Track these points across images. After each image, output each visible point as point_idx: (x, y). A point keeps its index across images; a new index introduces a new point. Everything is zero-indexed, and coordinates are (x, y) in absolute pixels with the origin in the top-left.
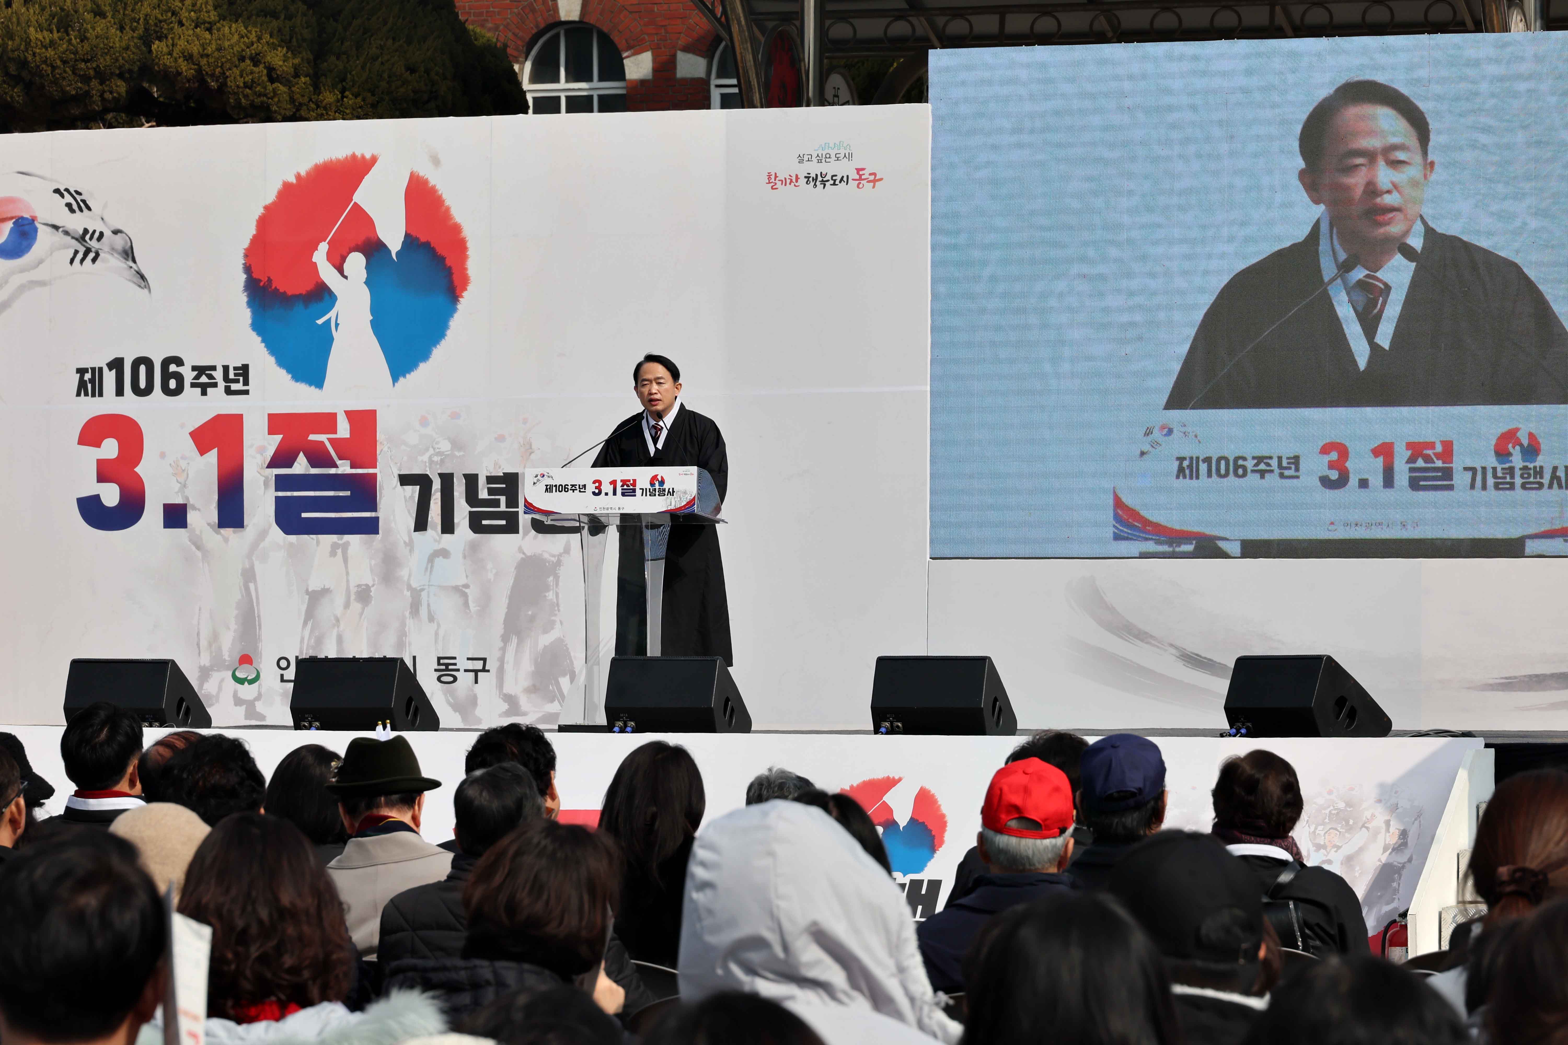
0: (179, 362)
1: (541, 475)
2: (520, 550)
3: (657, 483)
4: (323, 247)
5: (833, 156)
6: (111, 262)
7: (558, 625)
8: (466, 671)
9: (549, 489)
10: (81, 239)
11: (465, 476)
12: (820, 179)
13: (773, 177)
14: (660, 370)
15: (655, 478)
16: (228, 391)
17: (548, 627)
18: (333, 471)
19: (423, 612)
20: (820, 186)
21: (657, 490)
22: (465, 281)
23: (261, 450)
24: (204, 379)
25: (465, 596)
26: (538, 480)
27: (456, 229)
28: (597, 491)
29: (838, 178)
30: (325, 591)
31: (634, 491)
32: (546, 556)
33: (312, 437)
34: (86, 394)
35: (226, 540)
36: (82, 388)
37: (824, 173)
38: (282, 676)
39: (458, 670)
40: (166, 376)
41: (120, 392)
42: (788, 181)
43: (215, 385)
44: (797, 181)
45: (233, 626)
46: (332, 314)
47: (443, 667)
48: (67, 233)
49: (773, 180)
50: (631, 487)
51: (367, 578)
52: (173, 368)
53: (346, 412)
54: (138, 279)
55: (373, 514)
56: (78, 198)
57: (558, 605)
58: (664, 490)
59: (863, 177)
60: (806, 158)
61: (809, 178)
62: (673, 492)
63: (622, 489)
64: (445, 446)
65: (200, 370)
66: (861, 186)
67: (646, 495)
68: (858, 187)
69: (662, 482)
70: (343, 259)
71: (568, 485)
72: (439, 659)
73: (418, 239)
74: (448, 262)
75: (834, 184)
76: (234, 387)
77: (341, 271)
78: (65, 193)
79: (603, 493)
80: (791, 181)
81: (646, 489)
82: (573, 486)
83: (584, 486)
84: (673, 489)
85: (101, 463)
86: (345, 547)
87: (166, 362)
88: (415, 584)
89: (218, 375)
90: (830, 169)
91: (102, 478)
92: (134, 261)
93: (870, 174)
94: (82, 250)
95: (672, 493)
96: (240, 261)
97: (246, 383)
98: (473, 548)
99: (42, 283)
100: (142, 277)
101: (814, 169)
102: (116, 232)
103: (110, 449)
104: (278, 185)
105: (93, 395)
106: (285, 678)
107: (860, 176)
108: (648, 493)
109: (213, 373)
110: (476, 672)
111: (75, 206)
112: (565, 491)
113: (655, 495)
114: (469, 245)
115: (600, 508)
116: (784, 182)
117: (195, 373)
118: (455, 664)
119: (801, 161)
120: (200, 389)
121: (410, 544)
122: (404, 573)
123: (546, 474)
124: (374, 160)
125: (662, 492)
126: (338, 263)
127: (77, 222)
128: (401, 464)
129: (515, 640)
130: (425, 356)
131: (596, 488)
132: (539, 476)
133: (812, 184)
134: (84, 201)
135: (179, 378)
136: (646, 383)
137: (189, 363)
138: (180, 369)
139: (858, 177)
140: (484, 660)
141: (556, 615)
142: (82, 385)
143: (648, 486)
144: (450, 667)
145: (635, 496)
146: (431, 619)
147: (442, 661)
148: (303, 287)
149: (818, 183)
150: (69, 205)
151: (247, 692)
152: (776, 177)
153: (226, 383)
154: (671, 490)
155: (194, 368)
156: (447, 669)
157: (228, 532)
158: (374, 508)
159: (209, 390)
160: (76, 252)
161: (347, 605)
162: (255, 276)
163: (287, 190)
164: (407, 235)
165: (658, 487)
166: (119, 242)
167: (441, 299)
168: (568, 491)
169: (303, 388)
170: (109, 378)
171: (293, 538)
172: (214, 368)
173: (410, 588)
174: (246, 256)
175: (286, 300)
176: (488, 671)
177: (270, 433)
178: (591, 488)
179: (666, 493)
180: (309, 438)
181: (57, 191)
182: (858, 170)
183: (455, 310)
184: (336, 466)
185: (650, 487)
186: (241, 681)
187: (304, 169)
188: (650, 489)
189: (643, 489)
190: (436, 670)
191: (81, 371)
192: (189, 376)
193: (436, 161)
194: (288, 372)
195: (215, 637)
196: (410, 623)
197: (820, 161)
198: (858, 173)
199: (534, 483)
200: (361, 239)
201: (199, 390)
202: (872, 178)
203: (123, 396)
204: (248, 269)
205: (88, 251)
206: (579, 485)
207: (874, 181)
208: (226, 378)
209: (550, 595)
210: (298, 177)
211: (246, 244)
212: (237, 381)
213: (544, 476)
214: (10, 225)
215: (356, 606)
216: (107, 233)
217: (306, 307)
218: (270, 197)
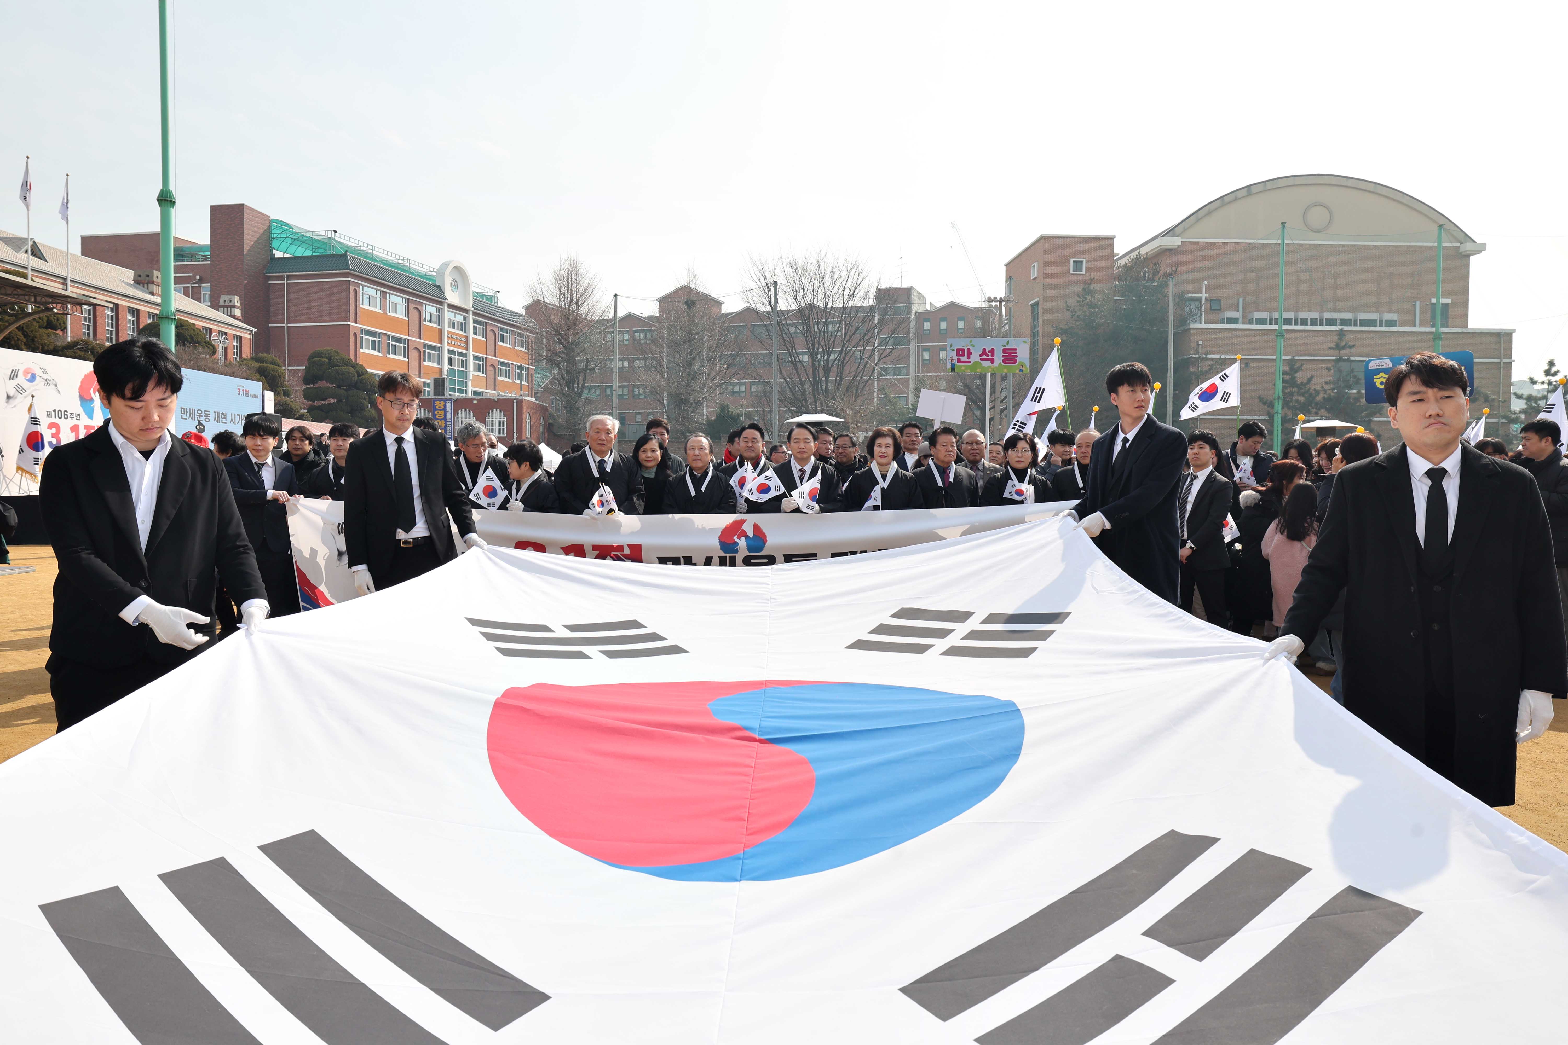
0: (67, 412)
6: (52, 386)
10: (46, 380)
40: (65, 415)
41: (55, 417)
54: (58, 391)
65: (71, 414)
85: (52, 434)
87: (65, 411)
89: (74, 415)
92: (57, 387)
99: (38, 390)
103: (54, 430)
127: (45, 376)
135: (67, 415)
142: (48, 415)
163: (86, 376)
174: (79, 389)
175: (86, 400)
192: (69, 415)
211: (79, 386)
214: (30, 374)
218: (83, 377)
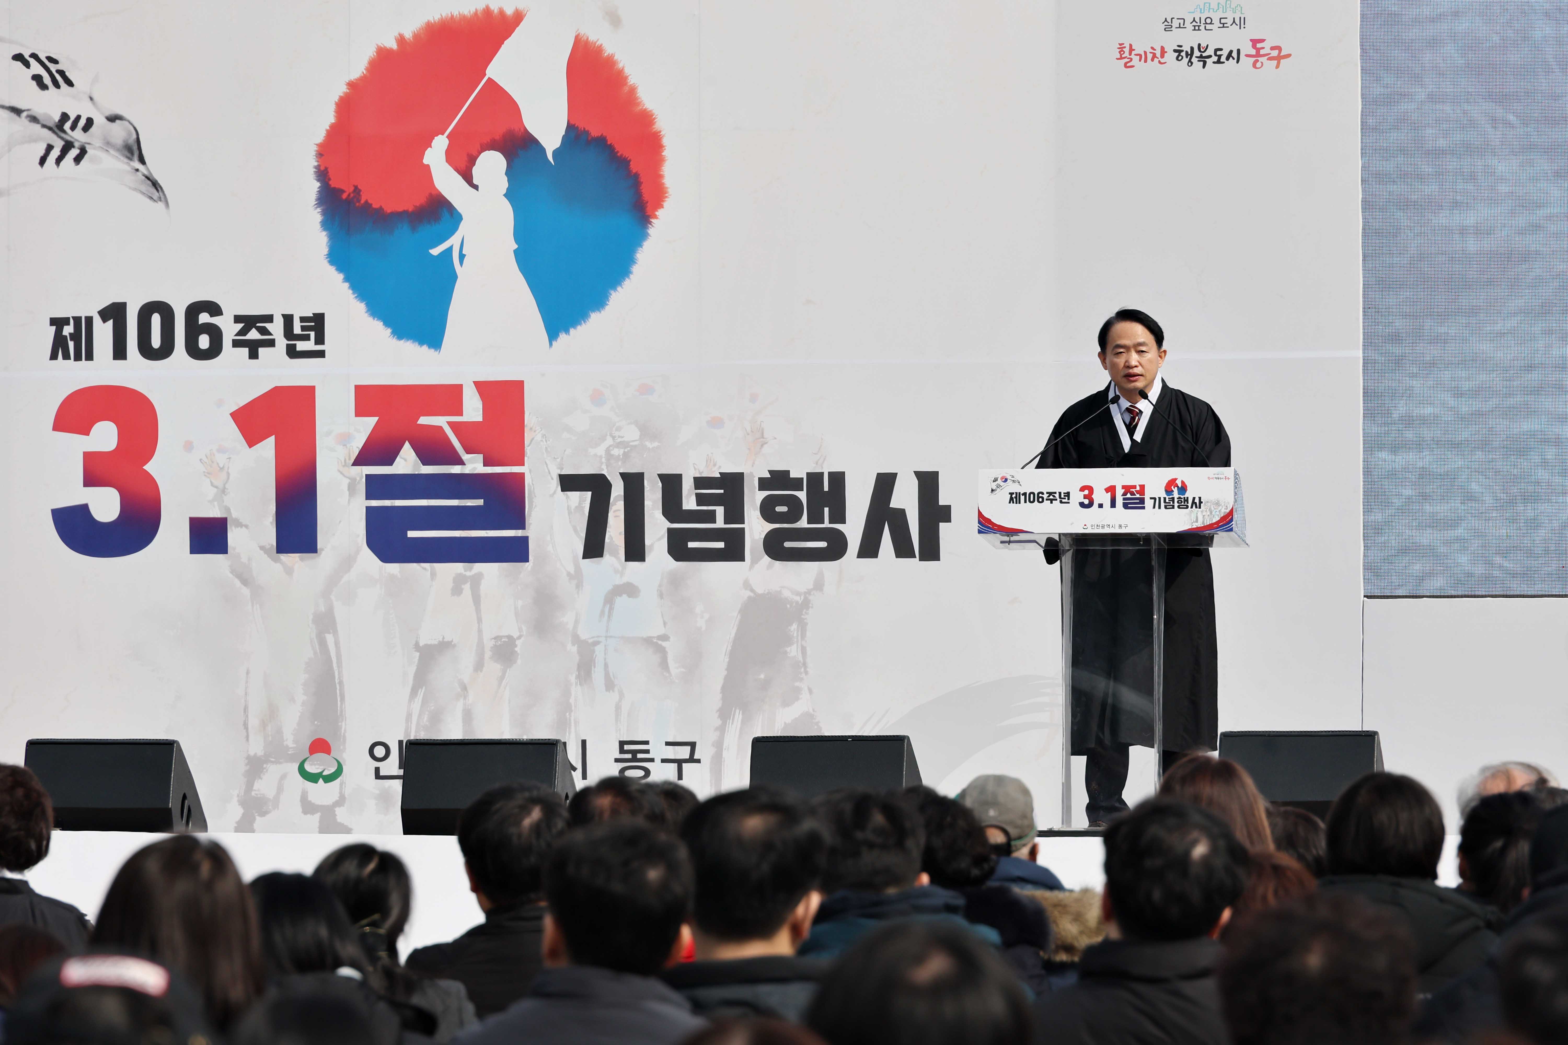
0: (214, 309)
1: (1002, 478)
2: (747, 585)
3: (1175, 490)
4: (440, 143)
5: (1216, 21)
6: (105, 162)
7: (805, 695)
8: (664, 761)
9: (1014, 498)
10: (58, 128)
11: (662, 477)
12: (1197, 53)
13: (1127, 50)
14: (1139, 333)
15: (1172, 482)
16: (292, 352)
17: (790, 698)
18: (456, 469)
19: (598, 675)
20: (1197, 65)
21: (1176, 500)
22: (659, 195)
23: (344, 439)
24: (254, 335)
25: (662, 651)
26: (999, 486)
27: (647, 119)
28: (1086, 502)
29: (1225, 53)
30: (445, 646)
31: (1142, 501)
32: (786, 594)
33: (424, 420)
34: (66, 357)
35: (289, 571)
36: (59, 348)
37: (1203, 45)
38: (377, 770)
39: (652, 760)
40: (193, 330)
42: (1150, 56)
43: (271, 343)
44: (1162, 56)
45: (301, 697)
46: (454, 241)
47: (629, 756)
48: (34, 119)
49: (1127, 54)
50: (1138, 496)
51: (511, 628)
52: (204, 318)
53: (477, 384)
54: (148, 188)
55: (519, 533)
56: (53, 68)
57: (805, 664)
58: (1186, 500)
59: (1262, 52)
60: (1176, 23)
61: (1180, 52)
62: (1200, 502)
63: (1124, 499)
64: (631, 434)
65: (248, 322)
66: (1259, 65)
67: (1160, 508)
68: (1254, 65)
69: (1183, 489)
70: (472, 161)
71: (1043, 493)
72: (622, 744)
73: (587, 133)
74: (634, 167)
75: (1219, 62)
76: (301, 346)
77: (468, 178)
78: (32, 61)
79: (1096, 505)
80: (1154, 56)
81: (1160, 498)
82: (1050, 494)
83: (1068, 494)
84: (1200, 498)
85: (90, 458)
86: (476, 581)
87: (193, 310)
88: (584, 635)
89: (276, 329)
90: (1212, 39)
91: (91, 480)
92: (142, 161)
93: (1272, 48)
94: (59, 145)
95: (1197, 504)
96: (310, 163)
97: (320, 340)
98: (675, 582)
100: (155, 185)
101: (1189, 39)
102: (113, 119)
103: (105, 436)
104: (370, 52)
105: (78, 358)
106: (382, 774)
107: (1258, 50)
108: (1163, 504)
109: (268, 326)
110: (680, 762)
111: (47, 80)
112: (1039, 501)
113: (1173, 508)
114: (665, 141)
115: (1092, 526)
116: (1143, 57)
117: (240, 326)
118: (647, 752)
119: (1168, 28)
120: (247, 349)
121: (577, 577)
122: (567, 619)
123: (1009, 477)
124: (519, 17)
125: (1183, 504)
126: (463, 165)
127: (51, 103)
128: (562, 458)
129: (738, 716)
130: (599, 302)
131: (1085, 497)
132: (999, 479)
133: (1186, 60)
134: (62, 73)
135: (215, 334)
136: (1122, 350)
137: (230, 310)
138: (215, 320)
139: (1253, 52)
140: (693, 745)
141: (801, 680)
142: (59, 343)
143: (1163, 494)
144: (640, 756)
145: (1144, 508)
146: (610, 685)
147: (626, 747)
148: (410, 202)
149: (1194, 60)
150: (37, 78)
151: (322, 793)
152: (1131, 50)
153: (288, 340)
154: (1197, 501)
155: (238, 319)
156: (635, 759)
157: (292, 559)
158: (521, 525)
159: (261, 350)
160: (50, 148)
161: (479, 666)
162: (333, 184)
163: (383, 59)
164: (570, 127)
165: (1178, 496)
166: (118, 133)
167: (624, 221)
168: (1043, 501)
169: (409, 348)
170: (103, 332)
171: (394, 568)
172: (269, 319)
173: (576, 640)
174: (320, 155)
175: (383, 219)
176: (698, 761)
177: (358, 413)
178: (1078, 497)
179: (1190, 505)
180: (419, 422)
181: (18, 57)
182: (1255, 42)
183: (644, 236)
184: (461, 462)
185: (1166, 496)
186: (312, 778)
187: (410, 28)
188: (1165, 499)
189: (1155, 499)
190: (617, 760)
191: (58, 323)
192: (229, 329)
193: (615, 20)
194: (387, 324)
195: (271, 714)
196: (577, 691)
197: (1196, 28)
198: (1254, 46)
199: (992, 490)
200: (498, 131)
201: (245, 351)
202: (1275, 53)
203: (125, 359)
204: (322, 174)
205: (68, 146)
206: (1060, 493)
207: (1279, 58)
208: (289, 333)
209: (793, 651)
210: (401, 40)
211: (320, 136)
212: (307, 338)
213: (1006, 480)
215: (493, 668)
216: (99, 120)
217: (414, 229)
218: (358, 69)
